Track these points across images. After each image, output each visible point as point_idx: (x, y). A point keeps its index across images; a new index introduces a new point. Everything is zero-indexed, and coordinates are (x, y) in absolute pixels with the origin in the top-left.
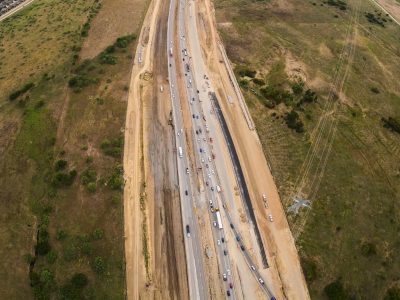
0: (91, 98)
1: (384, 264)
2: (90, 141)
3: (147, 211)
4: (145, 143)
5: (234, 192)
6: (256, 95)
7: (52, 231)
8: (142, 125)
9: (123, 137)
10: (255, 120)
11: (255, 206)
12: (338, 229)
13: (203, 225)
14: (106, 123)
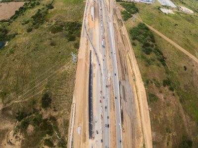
0: (175, 134)
1: (51, 39)
2: (164, 103)
3: (131, 71)
4: (136, 101)
5: (96, 75)
6: (58, 131)
7: (162, 66)
8: (140, 112)
9: (148, 104)
10: (69, 110)
11: (88, 69)
12: (60, 53)
13: (110, 66)
14: (160, 114)
